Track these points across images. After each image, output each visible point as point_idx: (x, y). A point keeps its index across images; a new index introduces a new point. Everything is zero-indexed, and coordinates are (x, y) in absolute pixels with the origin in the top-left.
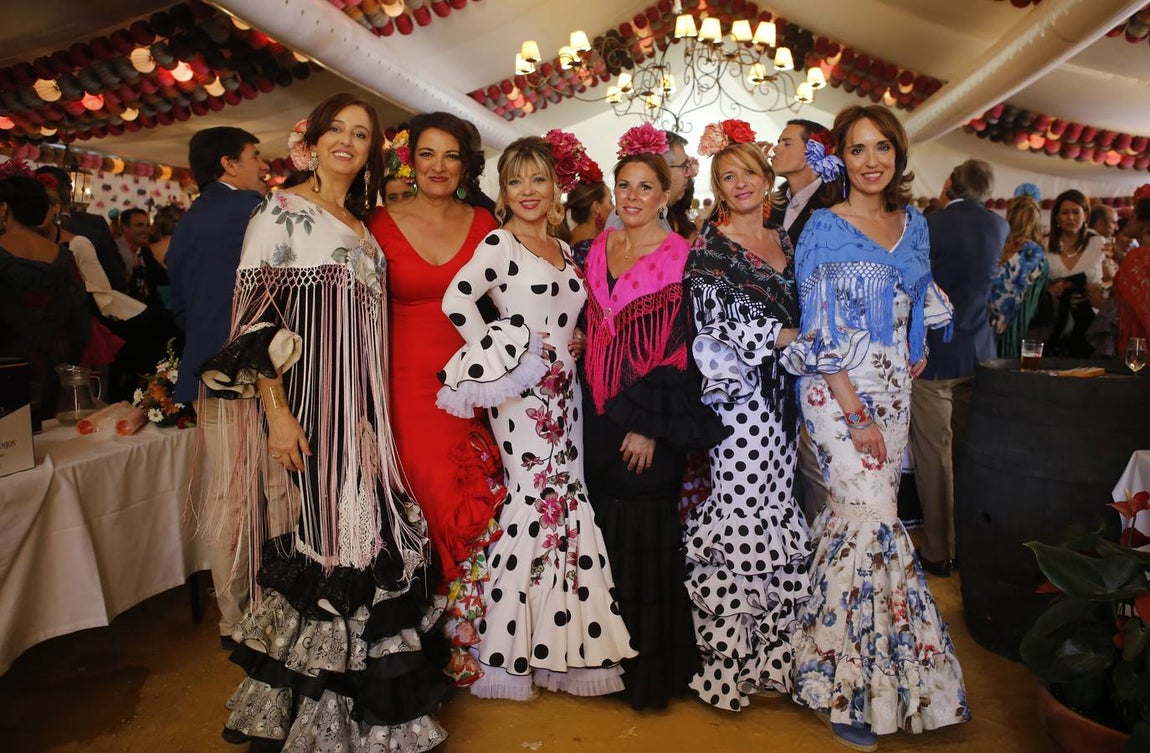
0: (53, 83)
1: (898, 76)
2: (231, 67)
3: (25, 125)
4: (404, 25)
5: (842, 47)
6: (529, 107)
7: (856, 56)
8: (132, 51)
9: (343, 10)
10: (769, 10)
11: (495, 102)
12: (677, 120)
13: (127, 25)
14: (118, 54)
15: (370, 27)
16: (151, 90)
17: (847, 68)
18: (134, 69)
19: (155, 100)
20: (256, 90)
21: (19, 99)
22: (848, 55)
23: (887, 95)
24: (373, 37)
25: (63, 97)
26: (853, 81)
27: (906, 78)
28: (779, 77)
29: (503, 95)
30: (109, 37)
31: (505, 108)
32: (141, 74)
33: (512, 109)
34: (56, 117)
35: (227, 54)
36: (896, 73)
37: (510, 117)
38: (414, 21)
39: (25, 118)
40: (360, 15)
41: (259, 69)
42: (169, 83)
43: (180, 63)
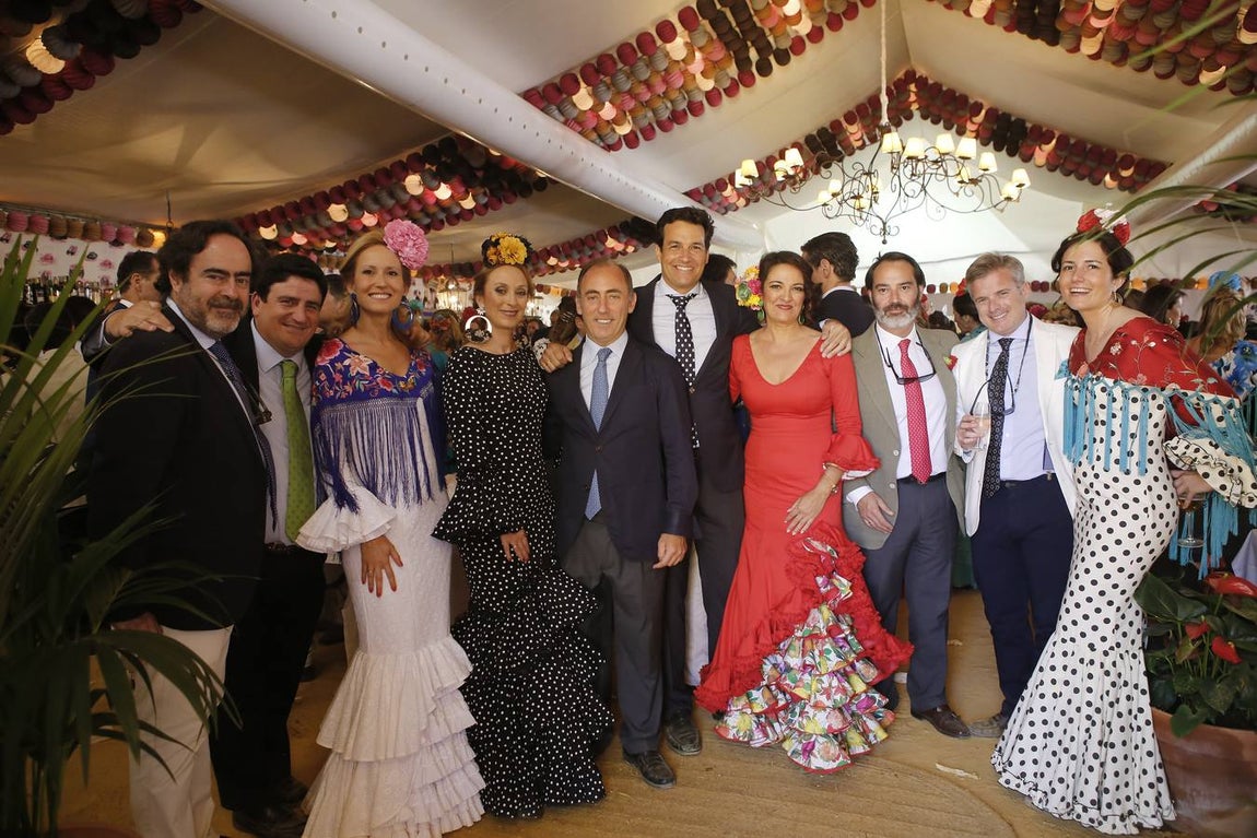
0: (343, 206)
1: (1117, 160)
2: (483, 185)
3: (314, 240)
4: (631, 141)
5: (1057, 134)
6: (742, 202)
7: (1072, 141)
8: (406, 177)
9: (580, 133)
10: (980, 100)
11: (710, 199)
12: (884, 224)
13: (404, 157)
14: (394, 181)
15: (602, 144)
16: (416, 207)
17: (1064, 154)
18: (408, 193)
19: (420, 215)
20: (501, 202)
21: (316, 221)
22: (1063, 141)
23: (1107, 178)
24: (604, 152)
25: (349, 218)
26: (1069, 167)
27: (1127, 162)
28: (984, 179)
29: (717, 193)
30: (388, 167)
31: (719, 204)
32: (412, 196)
33: (726, 204)
34: (340, 233)
35: (480, 174)
36: (1116, 156)
37: (724, 211)
38: (640, 136)
39: (315, 234)
40: (594, 136)
41: (505, 184)
42: (432, 201)
43: (442, 184)
